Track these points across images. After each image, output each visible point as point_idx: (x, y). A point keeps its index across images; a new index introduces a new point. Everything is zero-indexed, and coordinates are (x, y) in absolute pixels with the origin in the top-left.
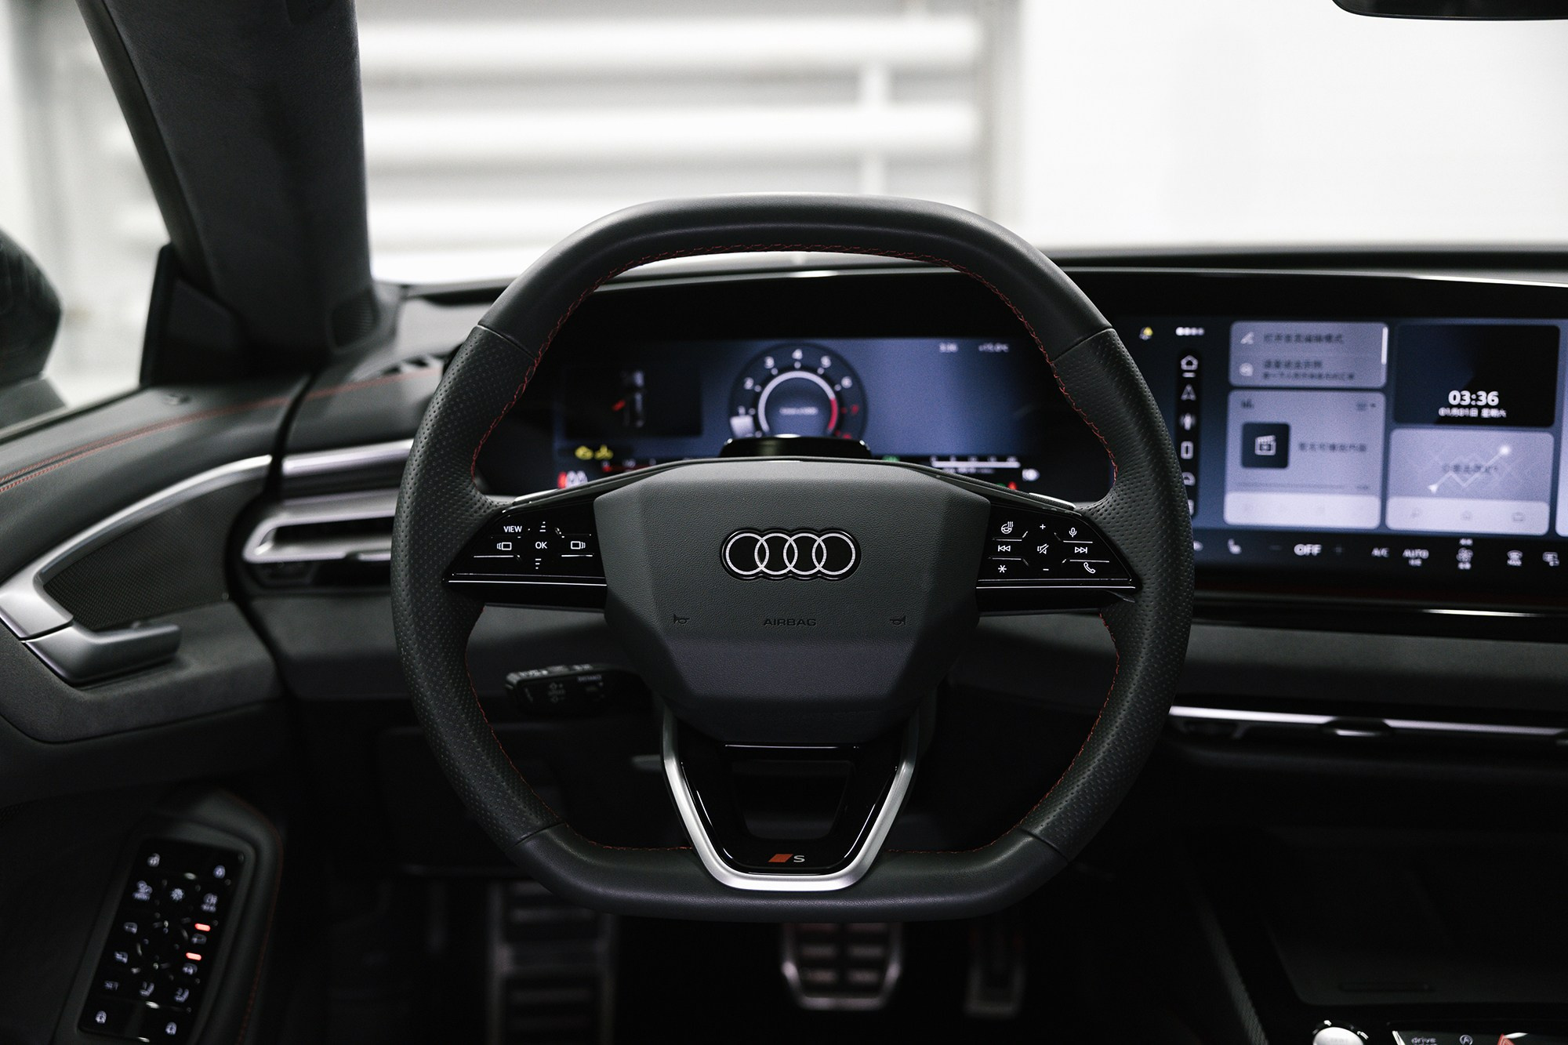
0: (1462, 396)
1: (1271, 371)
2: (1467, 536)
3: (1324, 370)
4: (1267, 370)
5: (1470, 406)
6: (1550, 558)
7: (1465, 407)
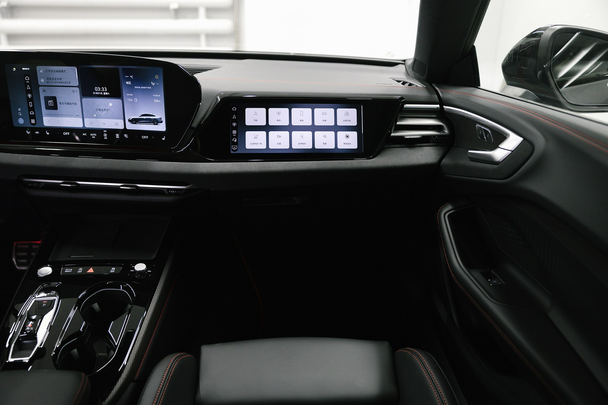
0: (98, 88)
1: (49, 81)
2: (105, 129)
3: (63, 81)
4: (48, 81)
5: (100, 92)
6: (126, 136)
7: (99, 92)
